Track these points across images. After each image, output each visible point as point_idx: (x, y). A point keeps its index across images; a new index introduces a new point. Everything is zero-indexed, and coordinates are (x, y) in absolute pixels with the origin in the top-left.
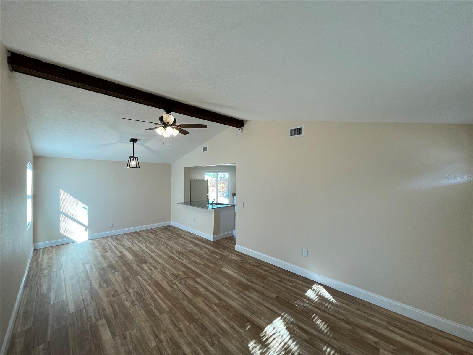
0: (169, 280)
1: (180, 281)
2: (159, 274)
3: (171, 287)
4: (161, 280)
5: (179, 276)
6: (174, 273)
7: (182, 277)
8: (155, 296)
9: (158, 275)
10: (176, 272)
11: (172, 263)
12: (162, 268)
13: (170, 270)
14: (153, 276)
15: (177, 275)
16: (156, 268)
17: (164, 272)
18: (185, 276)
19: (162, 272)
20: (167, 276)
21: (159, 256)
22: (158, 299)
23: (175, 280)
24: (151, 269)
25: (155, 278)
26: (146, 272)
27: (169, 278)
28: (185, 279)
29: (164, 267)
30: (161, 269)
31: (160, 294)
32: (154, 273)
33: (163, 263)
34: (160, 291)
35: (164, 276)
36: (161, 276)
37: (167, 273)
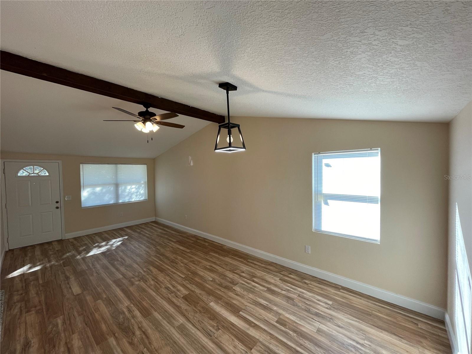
0: (151, 275)
1: (140, 274)
2: (162, 281)
3: (148, 269)
4: (158, 274)
5: (140, 279)
6: (144, 283)
7: (137, 279)
8: (161, 263)
9: (163, 279)
10: (142, 284)
11: (146, 299)
12: (159, 289)
13: (149, 287)
14: (168, 278)
15: (142, 281)
16: (167, 288)
17: (156, 284)
18: (132, 279)
19: (159, 283)
20: (153, 279)
21: (169, 317)
22: (159, 261)
23: (144, 275)
24: (174, 287)
25: (165, 276)
26: (177, 282)
27: (150, 277)
28: (134, 276)
29: (157, 290)
30: (161, 287)
31: (158, 264)
32: (168, 281)
33: (159, 298)
34: (158, 266)
35: (156, 278)
36: (159, 279)
37: (152, 282)
